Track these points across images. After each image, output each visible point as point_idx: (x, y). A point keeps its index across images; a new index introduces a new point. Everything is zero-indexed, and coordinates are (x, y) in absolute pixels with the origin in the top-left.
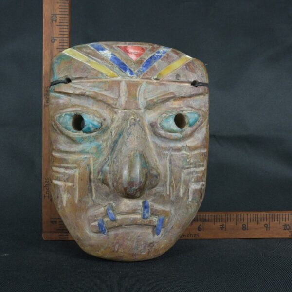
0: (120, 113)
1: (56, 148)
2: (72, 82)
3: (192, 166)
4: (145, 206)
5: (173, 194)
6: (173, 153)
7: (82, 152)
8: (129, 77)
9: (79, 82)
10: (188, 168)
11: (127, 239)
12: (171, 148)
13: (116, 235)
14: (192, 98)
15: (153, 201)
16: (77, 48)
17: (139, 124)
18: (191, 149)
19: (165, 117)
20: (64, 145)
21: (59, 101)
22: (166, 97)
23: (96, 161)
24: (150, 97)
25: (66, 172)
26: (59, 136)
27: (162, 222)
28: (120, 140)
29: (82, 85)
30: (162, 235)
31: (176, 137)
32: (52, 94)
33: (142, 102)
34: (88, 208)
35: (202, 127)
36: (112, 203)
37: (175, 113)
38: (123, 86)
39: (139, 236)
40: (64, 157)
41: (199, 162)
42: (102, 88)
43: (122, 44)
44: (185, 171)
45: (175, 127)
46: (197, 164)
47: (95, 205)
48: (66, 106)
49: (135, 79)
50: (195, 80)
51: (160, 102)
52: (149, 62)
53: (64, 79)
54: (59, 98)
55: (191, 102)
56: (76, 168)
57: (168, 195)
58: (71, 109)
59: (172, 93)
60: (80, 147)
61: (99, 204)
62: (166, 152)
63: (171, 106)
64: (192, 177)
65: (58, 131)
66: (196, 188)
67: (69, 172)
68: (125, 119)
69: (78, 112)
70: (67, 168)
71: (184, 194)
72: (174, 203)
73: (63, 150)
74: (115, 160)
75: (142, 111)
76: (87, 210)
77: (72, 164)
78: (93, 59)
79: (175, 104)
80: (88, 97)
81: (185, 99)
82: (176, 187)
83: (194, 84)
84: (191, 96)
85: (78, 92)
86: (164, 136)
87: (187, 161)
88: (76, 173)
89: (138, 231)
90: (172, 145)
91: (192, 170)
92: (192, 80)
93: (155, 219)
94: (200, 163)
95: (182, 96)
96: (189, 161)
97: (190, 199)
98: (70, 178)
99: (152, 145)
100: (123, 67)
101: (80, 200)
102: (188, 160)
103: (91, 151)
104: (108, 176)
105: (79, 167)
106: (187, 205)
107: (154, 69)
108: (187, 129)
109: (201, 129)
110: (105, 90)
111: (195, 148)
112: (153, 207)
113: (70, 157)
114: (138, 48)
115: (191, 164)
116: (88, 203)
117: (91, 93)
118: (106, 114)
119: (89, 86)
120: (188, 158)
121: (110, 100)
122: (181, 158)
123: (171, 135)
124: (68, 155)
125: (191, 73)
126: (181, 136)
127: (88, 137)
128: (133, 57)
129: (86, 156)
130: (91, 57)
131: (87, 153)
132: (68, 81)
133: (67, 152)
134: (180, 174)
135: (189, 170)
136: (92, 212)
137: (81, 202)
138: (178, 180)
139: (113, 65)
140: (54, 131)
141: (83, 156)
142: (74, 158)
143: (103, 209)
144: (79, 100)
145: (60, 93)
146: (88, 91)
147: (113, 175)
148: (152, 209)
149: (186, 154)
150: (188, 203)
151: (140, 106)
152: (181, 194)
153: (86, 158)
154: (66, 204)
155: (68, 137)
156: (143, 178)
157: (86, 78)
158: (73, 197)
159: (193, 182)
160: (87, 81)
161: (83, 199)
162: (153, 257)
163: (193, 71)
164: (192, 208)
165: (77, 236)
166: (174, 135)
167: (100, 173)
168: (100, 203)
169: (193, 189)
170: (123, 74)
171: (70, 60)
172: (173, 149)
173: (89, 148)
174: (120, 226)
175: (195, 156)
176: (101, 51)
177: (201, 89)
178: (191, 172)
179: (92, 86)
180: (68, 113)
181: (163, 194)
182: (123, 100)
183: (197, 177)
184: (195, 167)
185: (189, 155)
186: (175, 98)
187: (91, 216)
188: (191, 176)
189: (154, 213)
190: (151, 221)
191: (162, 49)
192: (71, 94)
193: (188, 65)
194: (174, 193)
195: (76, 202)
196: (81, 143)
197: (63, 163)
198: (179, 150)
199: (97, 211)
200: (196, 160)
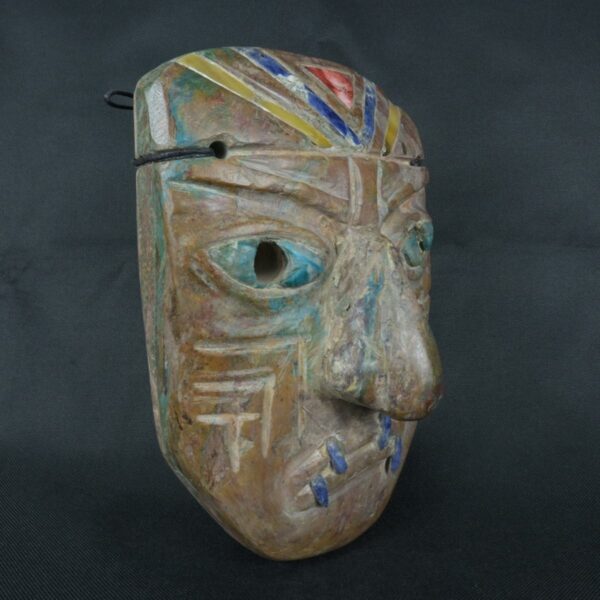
0: (351, 233)
1: (212, 332)
4: (388, 424)
7: (282, 333)
8: (352, 147)
9: (259, 157)
11: (356, 500)
13: (340, 499)
16: (219, 57)
20: (233, 321)
21: (204, 206)
25: (240, 388)
26: (216, 302)
27: (401, 445)
29: (267, 165)
31: (418, 275)
32: (178, 186)
34: (289, 461)
36: (333, 434)
40: (238, 353)
42: (316, 175)
47: (303, 449)
48: (231, 220)
49: (360, 153)
52: (369, 114)
54: (202, 196)
56: (267, 374)
58: (250, 229)
59: (410, 185)
60: (277, 323)
61: (311, 445)
65: (213, 287)
67: (247, 387)
69: (269, 236)
70: (238, 379)
73: (232, 334)
74: (389, 344)
75: (379, 226)
76: (285, 465)
77: (258, 366)
78: (268, 94)
80: (288, 195)
85: (263, 182)
88: (268, 385)
89: (370, 476)
92: (416, 155)
93: (391, 444)
98: (254, 402)
100: (338, 123)
101: (273, 449)
103: (302, 330)
104: (377, 382)
105: (276, 369)
107: (378, 129)
110: (322, 179)
113: (254, 351)
114: (341, 78)
116: (289, 451)
117: (297, 187)
118: (323, 235)
119: (287, 169)
121: (336, 205)
124: (245, 345)
127: (297, 295)
128: (345, 100)
129: (289, 342)
130: (263, 87)
131: (294, 333)
133: (242, 339)
136: (295, 469)
137: (274, 452)
139: (317, 115)
140: (197, 287)
141: (281, 344)
142: (264, 352)
143: (317, 453)
144: (258, 204)
145: (209, 183)
146: (289, 182)
153: (289, 346)
154: (241, 467)
155: (247, 301)
157: (272, 146)
158: (259, 445)
160: (274, 153)
161: (280, 444)
165: (266, 530)
167: (355, 378)
168: (312, 441)
170: (340, 140)
171: (217, 92)
173: (297, 323)
174: (349, 477)
176: (280, 75)
179: (292, 169)
180: (247, 239)
182: (353, 203)
187: (297, 476)
189: (392, 432)
190: (387, 449)
192: (242, 187)
195: (265, 453)
196: (278, 313)
197: (233, 367)
199: (308, 462)
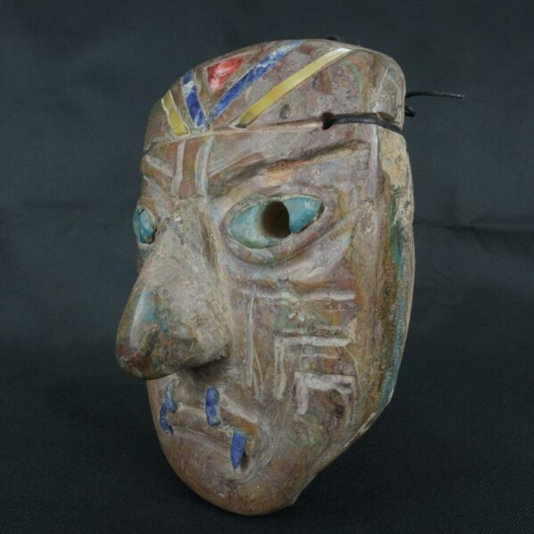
3: (302, 331)
5: (260, 390)
6: (258, 295)
8: (196, 129)
10: (291, 335)
12: (254, 282)
13: (182, 441)
14: (315, 160)
15: (226, 392)
18: (303, 289)
22: (247, 164)
30: (251, 472)
31: (260, 258)
33: (202, 183)
35: (338, 234)
37: (264, 201)
39: (209, 458)
41: (322, 323)
42: (162, 159)
44: (285, 340)
45: (252, 235)
46: (319, 327)
50: (325, 111)
51: (234, 178)
52: (236, 89)
57: (249, 388)
59: (258, 155)
62: (246, 292)
63: (264, 185)
64: (304, 358)
66: (317, 387)
71: (284, 394)
72: (264, 409)
75: (205, 200)
79: (274, 180)
81: (297, 164)
82: (264, 374)
84: (306, 156)
86: (237, 254)
87: (287, 317)
91: (305, 340)
92: (318, 113)
94: (327, 328)
95: (284, 157)
96: (294, 318)
97: (303, 410)
100: (194, 110)
102: (291, 317)
106: (294, 423)
107: (240, 102)
108: (287, 240)
109: (333, 237)
110: (164, 162)
112: (227, 405)
115: (299, 326)
120: (291, 311)
121: (164, 182)
122: (274, 309)
123: (251, 253)
125: (319, 94)
126: (271, 256)
128: (215, 86)
134: (272, 344)
135: (297, 340)
138: (266, 359)
139: (185, 110)
148: (222, 410)
149: (286, 300)
150: (296, 419)
152: (279, 394)
159: (307, 371)
163: (326, 87)
164: (307, 435)
166: (257, 253)
169: (310, 389)
170: (191, 126)
172: (257, 286)
174: (182, 426)
175: (312, 307)
176: (185, 85)
178: (300, 345)
181: (239, 382)
183: (318, 360)
184: (313, 334)
185: (294, 304)
188: (302, 355)
189: (226, 419)
190: (222, 433)
191: (279, 49)
193: (319, 76)
194: (262, 387)
198: (268, 287)
200: (313, 317)
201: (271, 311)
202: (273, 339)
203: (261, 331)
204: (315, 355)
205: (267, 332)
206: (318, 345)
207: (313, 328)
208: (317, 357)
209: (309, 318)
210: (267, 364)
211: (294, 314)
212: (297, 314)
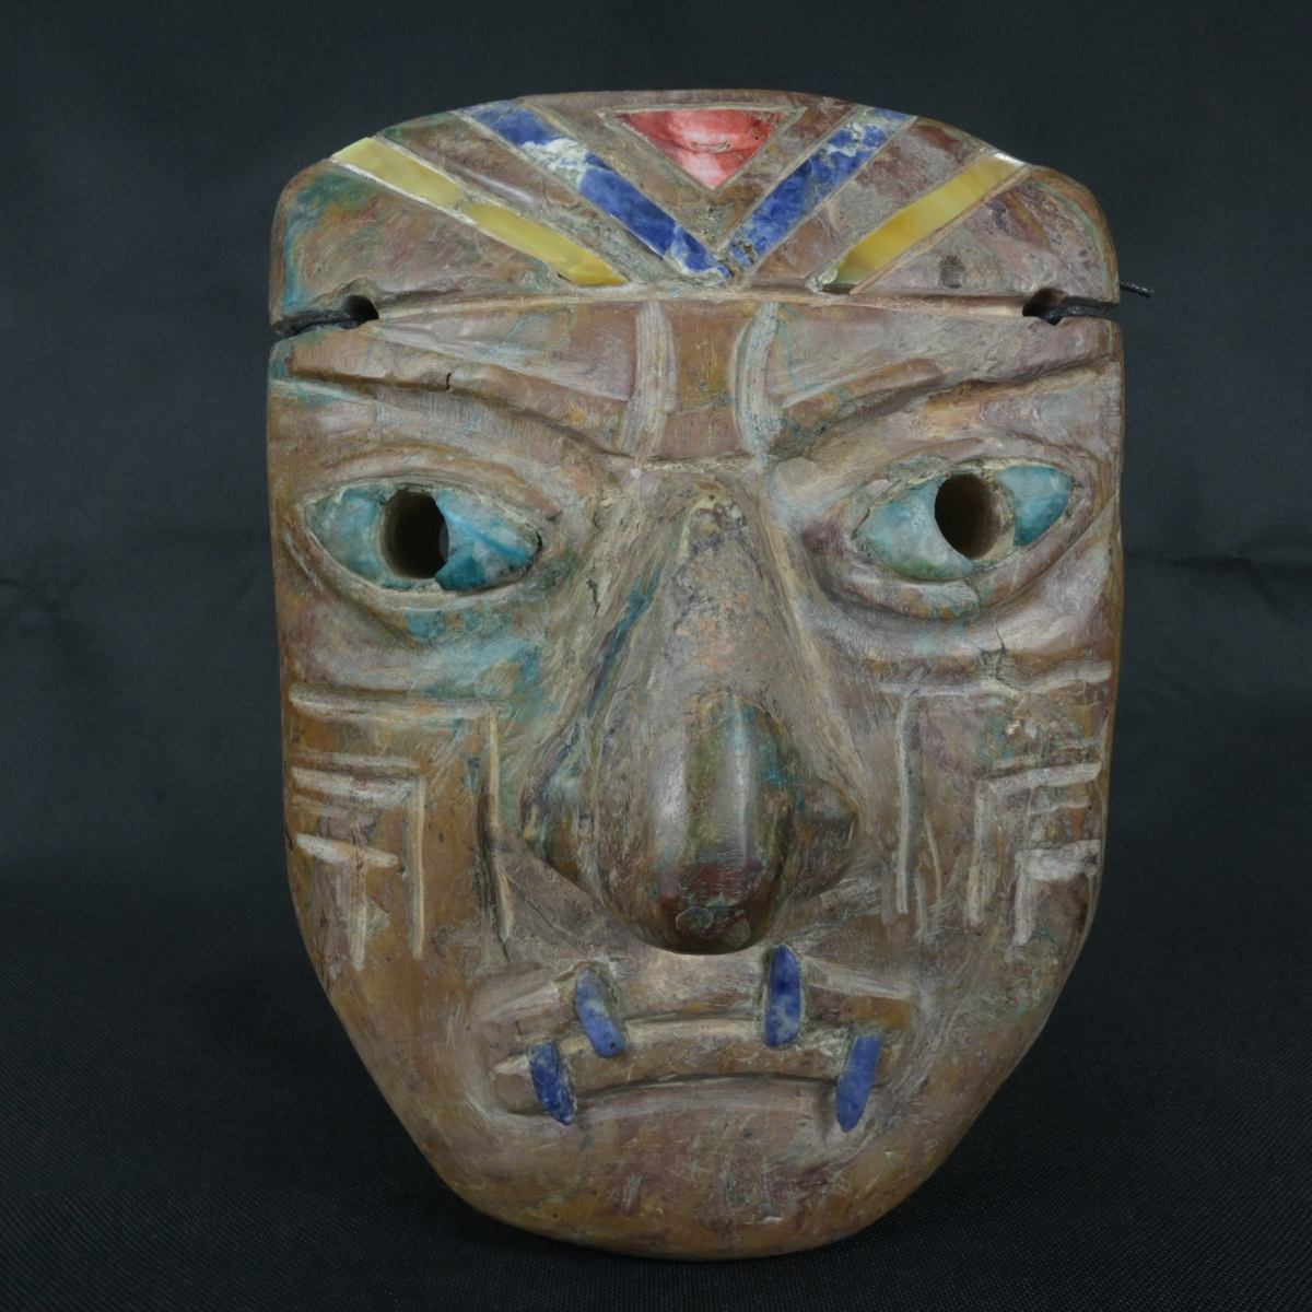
0: (640, 480)
1: (308, 669)
2: (382, 315)
3: (1030, 760)
4: (780, 980)
5: (930, 915)
6: (926, 692)
7: (439, 693)
8: (682, 278)
9: (414, 318)
10: (1010, 772)
11: (683, 1150)
12: (920, 663)
13: (628, 1128)
14: (1031, 388)
15: (820, 950)
16: (406, 133)
17: (742, 541)
18: (1028, 666)
19: (885, 495)
20: (344, 649)
21: (314, 422)
22: (889, 384)
23: (513, 742)
24: (803, 387)
25: (363, 794)
26: (322, 609)
27: (870, 1060)
28: (637, 633)
29: (430, 333)
30: (869, 1125)
31: (946, 605)
32: (282, 388)
33: (755, 417)
34: (481, 984)
35: (1087, 546)
36: (602, 958)
37: (937, 473)
38: (653, 333)
39: (747, 1134)
40: (352, 718)
41: (1070, 735)
42: (541, 346)
43: (643, 103)
44: (994, 787)
45: (938, 551)
46: (1062, 745)
47: (514, 969)
48: (351, 448)
49: (715, 291)
50: (1046, 284)
51: (856, 414)
52: (793, 195)
53: (337, 305)
54: (317, 404)
55: (1028, 407)
56: (410, 775)
57: (903, 918)
58: (374, 466)
59: (920, 363)
60: (432, 666)
61: (537, 967)
62: (892, 689)
63: (914, 435)
64: (1034, 819)
65: (316, 582)
66: (1055, 875)
67: (374, 794)
68: (666, 513)
69: (412, 480)
70: (364, 776)
71: (989, 909)
72: (933, 958)
73: (341, 679)
74: (612, 741)
75: (757, 465)
76: (471, 993)
77: (389, 753)
78: (488, 189)
79: (937, 424)
80: (465, 394)
81: (991, 394)
82: (945, 874)
83: (1042, 306)
84: (1026, 377)
85: (412, 370)
86: (879, 598)
87: (1004, 733)
88: (413, 799)
89: (744, 1107)
90: (924, 646)
91: (1032, 779)
92: (1031, 287)
93: (831, 1046)
94: (1074, 744)
95: (976, 375)
96: (1017, 733)
97: (1022, 938)
98: (386, 828)
99: (812, 654)
100: (651, 226)
101: (433, 944)
102: (1010, 731)
103: (487, 689)
104: (575, 829)
105: (426, 768)
106: (1004, 968)
107: (818, 229)
108: (1007, 559)
109: (1079, 554)
110: (557, 356)
111: (1050, 662)
112: (824, 979)
113: (383, 720)
114: (732, 121)
115: (1026, 750)
116: (477, 961)
117: (479, 376)
118: (562, 485)
119: (472, 338)
120: (1012, 720)
121: (581, 411)
122: (974, 720)
123: (920, 596)
124: (369, 706)
125: (1022, 246)
126: (973, 598)
127: (470, 610)
128: (705, 171)
129: (460, 714)
130: (481, 177)
131: (469, 696)
132: (362, 311)
133: (361, 693)
134: (970, 802)
135: (1018, 782)
136: (496, 1005)
137: (437, 950)
138: (957, 840)
139: (594, 215)
140: (297, 579)
141: (444, 715)
142: (402, 726)
143: (553, 989)
144: (417, 416)
145: (321, 377)
146: (461, 365)
147: (605, 825)
148: (815, 994)
149: (999, 696)
150: (1008, 959)
151: (750, 439)
152: (973, 912)
153: (459, 722)
154: (367, 962)
155: (368, 613)
156: (765, 843)
157: (454, 293)
158: (402, 924)
159: (1037, 845)
160: (457, 307)
161: (455, 938)
162: (824, 1240)
163: (1032, 234)
164: (1030, 986)
166: (935, 595)
167: (535, 811)
168: (539, 958)
169: (1039, 883)
170: (654, 266)
171: (369, 201)
172: (927, 671)
173: (475, 673)
174: (646, 1082)
175: (1050, 704)
176: (529, 145)
177: (1081, 336)
178: (1027, 792)
179: (482, 338)
180: (365, 485)
181: (874, 911)
182: (653, 407)
183: (1060, 816)
184: (1051, 764)
185: (1015, 703)
186: (937, 390)
187: (492, 1024)
188: (1030, 812)
189: (828, 1013)
190: (809, 1054)
191: (864, 122)
192: (374, 381)
193: (1005, 206)
194: (938, 906)
195: (418, 950)
196: (431, 645)
197: (342, 749)
198: (959, 673)
199: (525, 1001)
200: (1054, 724)
201: (967, 726)
202: (972, 787)
203: (942, 775)
204: (1054, 808)
205: (957, 777)
206: (1060, 783)
207: (1053, 748)
208: (1058, 811)
209: (1044, 728)
210: (957, 850)
211: (1017, 724)
212: (1023, 723)
